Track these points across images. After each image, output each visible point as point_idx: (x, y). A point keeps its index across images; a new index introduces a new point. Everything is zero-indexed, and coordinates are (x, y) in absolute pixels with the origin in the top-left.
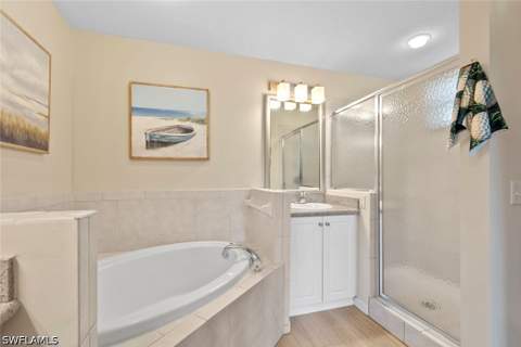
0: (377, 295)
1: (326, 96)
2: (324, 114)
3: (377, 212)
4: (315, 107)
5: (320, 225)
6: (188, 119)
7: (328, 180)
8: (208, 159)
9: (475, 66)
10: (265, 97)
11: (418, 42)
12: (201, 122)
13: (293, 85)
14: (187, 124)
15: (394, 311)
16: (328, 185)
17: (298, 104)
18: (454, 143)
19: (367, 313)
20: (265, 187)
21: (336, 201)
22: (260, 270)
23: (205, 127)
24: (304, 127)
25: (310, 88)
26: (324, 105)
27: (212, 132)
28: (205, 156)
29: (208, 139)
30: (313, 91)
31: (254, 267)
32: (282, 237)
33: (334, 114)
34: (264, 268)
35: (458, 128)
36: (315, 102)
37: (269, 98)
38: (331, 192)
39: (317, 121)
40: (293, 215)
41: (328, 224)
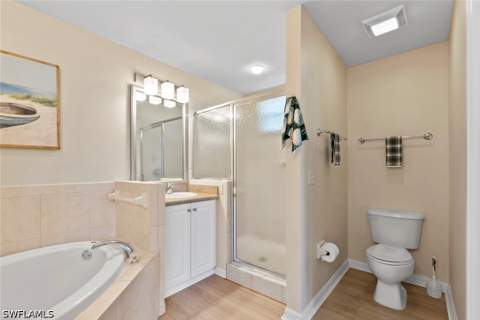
0: (232, 260)
1: (190, 97)
2: (187, 112)
3: (232, 196)
4: (179, 106)
5: (189, 211)
6: (28, 97)
7: (190, 171)
8: (59, 148)
9: (294, 98)
10: (130, 88)
11: (257, 70)
12: (50, 103)
13: (161, 82)
14: (26, 104)
15: (245, 269)
16: (190, 176)
17: (163, 100)
18: (284, 146)
19: (224, 277)
20: (131, 179)
21: (198, 189)
22: (137, 262)
23: (54, 110)
24: (165, 122)
25: (176, 87)
26: (187, 105)
27: (63, 116)
28: (55, 145)
29: (58, 124)
30: (178, 90)
31: (131, 260)
32: (158, 226)
33: (195, 114)
34: (140, 258)
35: (286, 137)
36: (179, 100)
37: (135, 89)
38: (193, 182)
39: (181, 118)
40: (168, 204)
41: (195, 210)
